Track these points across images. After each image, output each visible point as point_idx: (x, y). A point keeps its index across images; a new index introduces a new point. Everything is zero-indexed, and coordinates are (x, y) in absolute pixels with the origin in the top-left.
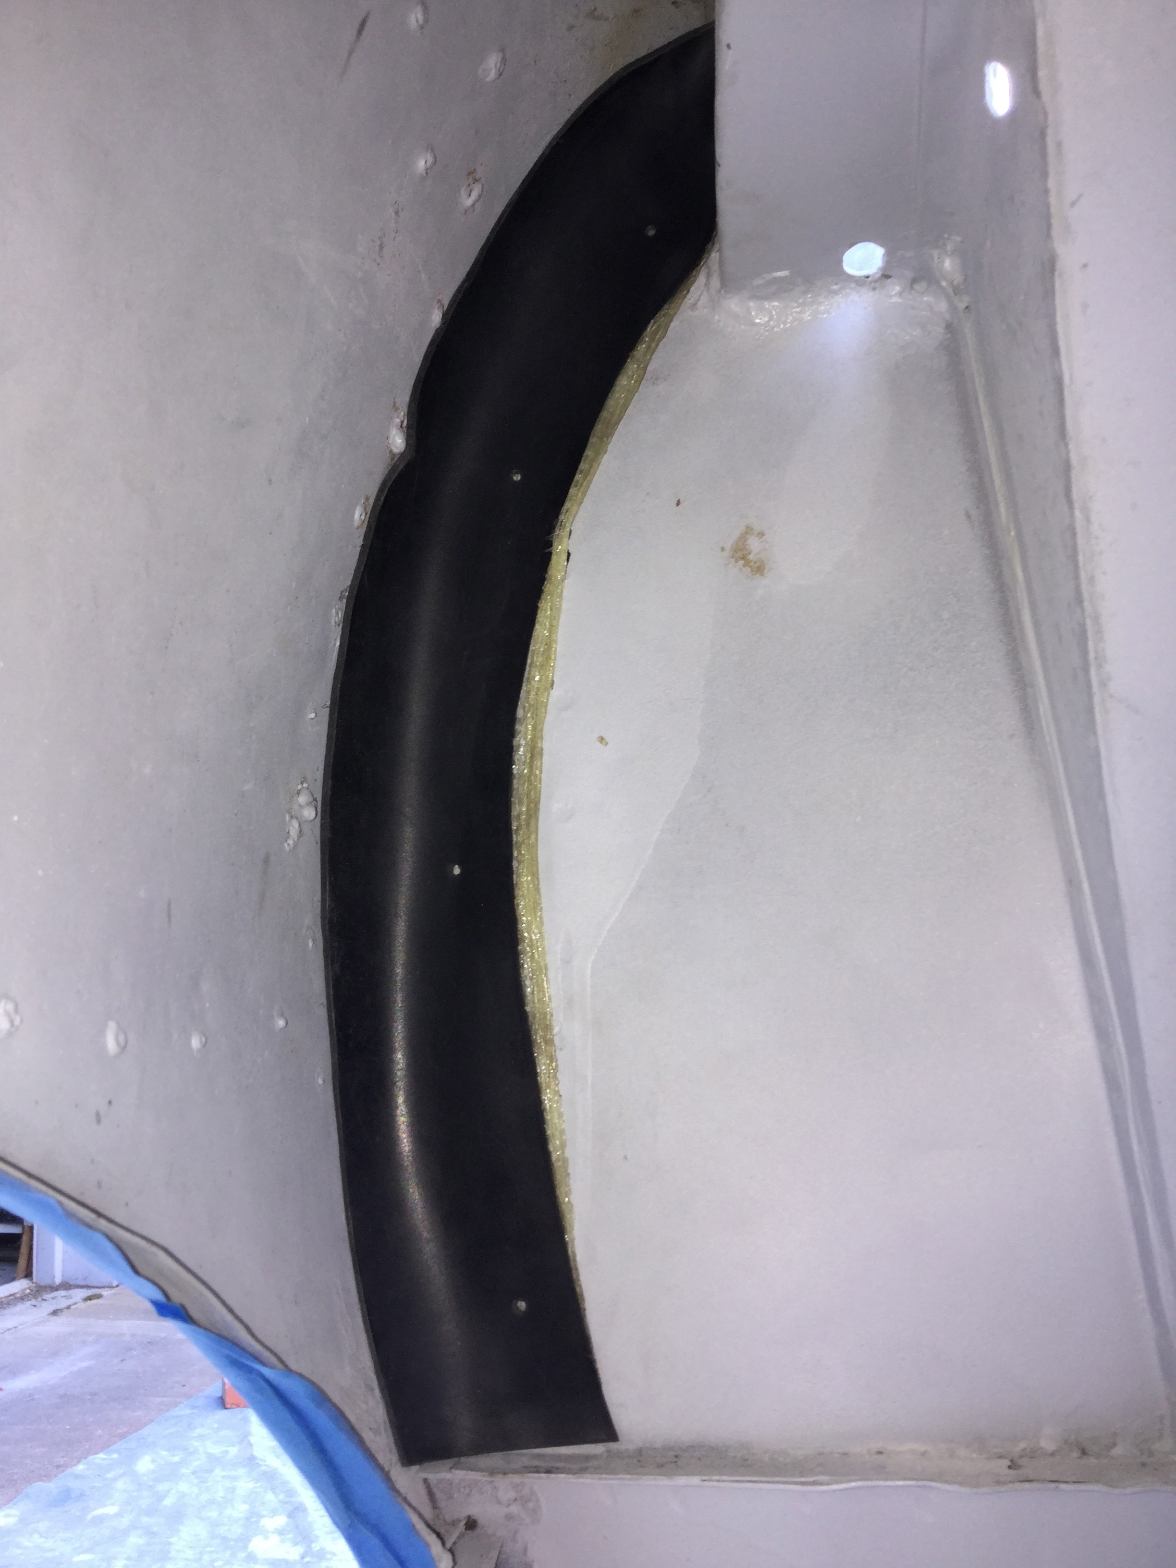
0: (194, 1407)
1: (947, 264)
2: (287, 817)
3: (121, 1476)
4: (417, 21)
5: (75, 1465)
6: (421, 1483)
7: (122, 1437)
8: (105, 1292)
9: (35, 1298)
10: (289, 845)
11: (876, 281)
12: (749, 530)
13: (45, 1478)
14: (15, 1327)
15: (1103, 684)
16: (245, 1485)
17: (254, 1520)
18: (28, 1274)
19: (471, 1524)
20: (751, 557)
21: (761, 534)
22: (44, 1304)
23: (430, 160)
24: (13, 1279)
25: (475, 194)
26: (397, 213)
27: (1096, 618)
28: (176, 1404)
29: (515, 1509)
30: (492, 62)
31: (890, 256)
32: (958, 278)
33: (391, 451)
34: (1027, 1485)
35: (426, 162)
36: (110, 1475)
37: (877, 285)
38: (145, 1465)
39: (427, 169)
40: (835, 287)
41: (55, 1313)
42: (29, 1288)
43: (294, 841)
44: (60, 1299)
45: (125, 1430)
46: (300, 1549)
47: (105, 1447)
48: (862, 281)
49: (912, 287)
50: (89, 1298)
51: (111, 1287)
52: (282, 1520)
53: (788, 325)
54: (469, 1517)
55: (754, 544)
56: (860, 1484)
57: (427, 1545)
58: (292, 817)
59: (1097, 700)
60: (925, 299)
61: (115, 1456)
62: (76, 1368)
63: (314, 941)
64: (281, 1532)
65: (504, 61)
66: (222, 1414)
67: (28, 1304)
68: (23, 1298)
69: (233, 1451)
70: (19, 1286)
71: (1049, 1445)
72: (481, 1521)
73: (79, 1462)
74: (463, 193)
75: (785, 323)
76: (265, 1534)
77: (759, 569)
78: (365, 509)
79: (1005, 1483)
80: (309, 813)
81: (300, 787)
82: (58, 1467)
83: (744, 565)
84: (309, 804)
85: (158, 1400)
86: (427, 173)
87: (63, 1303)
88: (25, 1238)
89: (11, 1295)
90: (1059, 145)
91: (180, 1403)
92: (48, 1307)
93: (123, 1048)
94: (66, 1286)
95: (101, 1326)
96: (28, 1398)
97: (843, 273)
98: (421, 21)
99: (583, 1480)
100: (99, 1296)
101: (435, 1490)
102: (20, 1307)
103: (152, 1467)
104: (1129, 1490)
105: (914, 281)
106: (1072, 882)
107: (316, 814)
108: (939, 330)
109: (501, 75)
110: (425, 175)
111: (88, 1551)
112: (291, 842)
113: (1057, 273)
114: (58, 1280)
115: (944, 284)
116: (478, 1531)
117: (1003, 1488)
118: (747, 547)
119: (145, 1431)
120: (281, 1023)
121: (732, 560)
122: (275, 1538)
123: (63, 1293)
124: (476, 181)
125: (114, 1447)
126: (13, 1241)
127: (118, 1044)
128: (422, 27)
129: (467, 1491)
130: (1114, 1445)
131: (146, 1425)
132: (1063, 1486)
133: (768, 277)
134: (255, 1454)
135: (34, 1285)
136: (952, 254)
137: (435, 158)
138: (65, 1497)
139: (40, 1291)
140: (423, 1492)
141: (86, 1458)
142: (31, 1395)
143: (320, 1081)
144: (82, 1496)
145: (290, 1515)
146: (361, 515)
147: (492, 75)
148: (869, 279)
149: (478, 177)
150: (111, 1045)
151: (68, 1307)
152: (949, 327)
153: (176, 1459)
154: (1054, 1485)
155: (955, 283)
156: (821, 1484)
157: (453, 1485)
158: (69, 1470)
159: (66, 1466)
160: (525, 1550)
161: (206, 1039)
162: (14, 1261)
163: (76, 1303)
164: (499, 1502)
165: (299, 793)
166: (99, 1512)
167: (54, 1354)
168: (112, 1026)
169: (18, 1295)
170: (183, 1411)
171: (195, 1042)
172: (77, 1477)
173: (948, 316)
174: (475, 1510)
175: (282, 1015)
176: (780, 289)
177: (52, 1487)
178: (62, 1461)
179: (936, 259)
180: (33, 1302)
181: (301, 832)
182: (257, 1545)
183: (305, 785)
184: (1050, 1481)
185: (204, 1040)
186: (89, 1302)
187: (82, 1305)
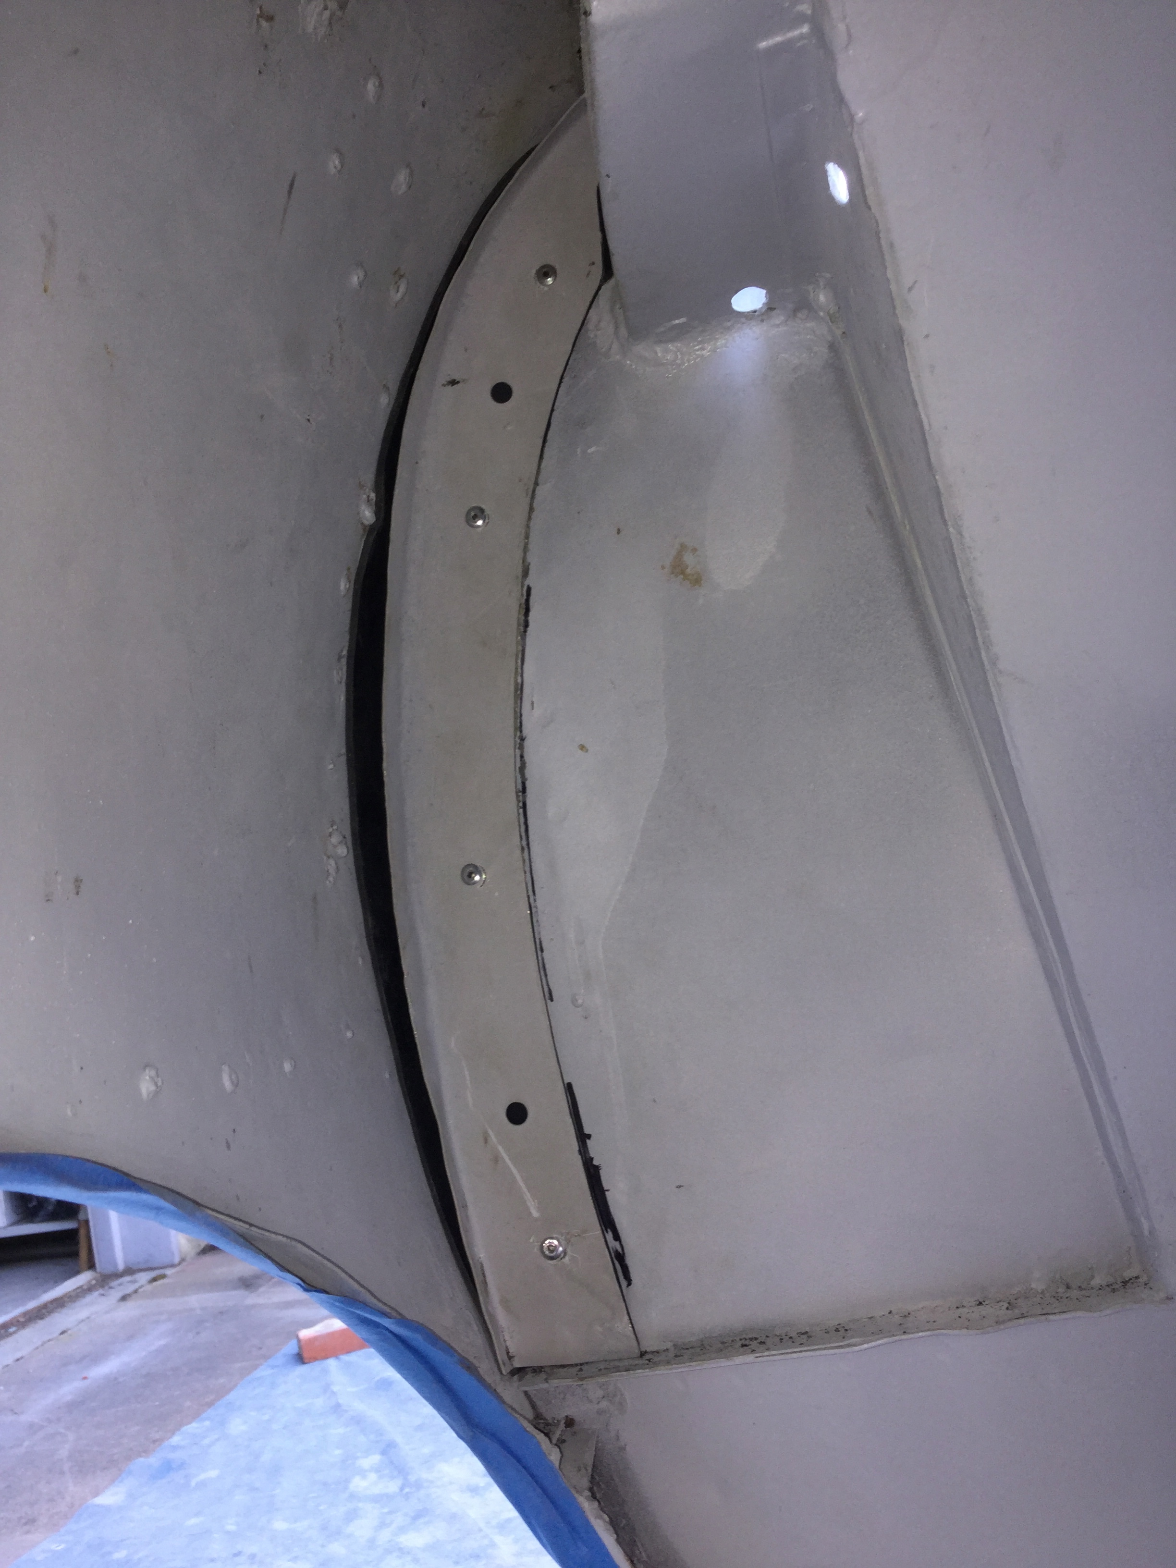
0: (273, 1367)
1: (822, 298)
2: (325, 858)
3: (218, 1440)
4: (335, 167)
5: (170, 1438)
6: (523, 1395)
7: (210, 1405)
8: (168, 1272)
9: (103, 1287)
10: (330, 882)
11: (763, 314)
12: (683, 547)
13: (144, 1454)
14: (88, 1318)
15: (994, 663)
16: (337, 1431)
17: (350, 1462)
18: (91, 1266)
19: (570, 1422)
20: (688, 571)
21: (694, 550)
22: (112, 1292)
23: (361, 274)
24: (77, 1272)
25: (402, 289)
26: (340, 326)
27: (979, 610)
28: (256, 1367)
29: (604, 1404)
30: (402, 177)
31: (771, 295)
32: (833, 308)
33: (362, 524)
34: (1022, 1321)
35: (358, 278)
36: (206, 1441)
37: (765, 317)
38: (237, 1426)
39: (360, 283)
40: (729, 324)
41: (124, 1298)
42: (94, 1279)
43: (333, 878)
44: (126, 1285)
45: (212, 1397)
46: (399, 1482)
47: (196, 1416)
48: (751, 316)
49: (795, 316)
50: (154, 1280)
51: (173, 1266)
52: (375, 1459)
53: (692, 362)
54: (567, 1417)
55: (689, 559)
56: (886, 1340)
57: (538, 1444)
58: (329, 857)
59: (990, 676)
60: (808, 325)
61: (207, 1423)
62: (153, 1348)
63: (363, 958)
64: (377, 1470)
65: (411, 174)
66: (302, 1370)
67: (96, 1294)
68: (88, 1290)
69: (320, 1402)
70: (84, 1278)
71: (1037, 1286)
72: (577, 1419)
73: (173, 1434)
74: (392, 292)
75: (689, 361)
76: (363, 1473)
77: (697, 581)
78: (348, 578)
79: (1003, 1322)
80: (342, 851)
81: (331, 830)
82: (154, 1441)
83: (684, 580)
84: (340, 843)
85: (238, 1365)
86: (360, 287)
87: (130, 1289)
88: (82, 1232)
89: (78, 1288)
90: (892, 245)
91: (262, 1365)
92: (116, 1294)
93: (236, 1085)
94: (130, 1271)
95: (171, 1304)
96: (113, 1382)
97: (734, 311)
98: (339, 167)
99: (657, 1372)
100: (163, 1276)
101: (535, 1400)
102: (89, 1298)
103: (244, 1428)
104: (1108, 1312)
105: (795, 311)
106: (996, 817)
107: (348, 852)
108: (823, 351)
109: (410, 187)
110: (359, 288)
111: (197, 1514)
112: (331, 879)
113: (905, 343)
114: (121, 1266)
115: (822, 314)
116: (576, 1428)
117: (1002, 1327)
118: (684, 563)
119: (231, 1396)
120: (349, 1034)
121: (672, 576)
122: (373, 1476)
123: (127, 1278)
124: (401, 276)
125: (204, 1415)
126: (70, 1237)
127: (232, 1082)
128: (339, 171)
129: (562, 1396)
130: (1093, 1277)
131: (231, 1389)
132: (1051, 1317)
133: (668, 325)
134: (340, 1401)
135: (99, 1275)
136: (825, 288)
137: (366, 272)
138: (167, 1468)
139: (106, 1280)
140: (526, 1404)
141: (179, 1430)
142: (116, 1379)
143: (387, 1076)
144: (182, 1466)
145: (384, 1453)
146: (346, 585)
147: (404, 188)
148: (757, 314)
149: (402, 273)
150: (227, 1084)
151: (136, 1291)
152: (832, 347)
153: (266, 1417)
154: (1044, 1317)
155: (831, 311)
156: (855, 1345)
157: (550, 1393)
158: (166, 1443)
159: (162, 1440)
160: (618, 1438)
161: (295, 1062)
162: (75, 1255)
163: (142, 1286)
164: (591, 1401)
165: (330, 835)
166: (203, 1476)
167: (131, 1337)
168: (225, 1068)
169: (85, 1287)
170: (264, 1372)
171: (287, 1067)
172: (175, 1448)
173: (830, 338)
174: (571, 1412)
175: (348, 1027)
176: (680, 333)
177: (153, 1460)
178: (157, 1436)
179: (811, 293)
180: (101, 1291)
181: (338, 869)
182: (359, 1484)
183: (335, 827)
184: (1040, 1315)
185: (293, 1063)
186: (155, 1284)
187: (149, 1287)
